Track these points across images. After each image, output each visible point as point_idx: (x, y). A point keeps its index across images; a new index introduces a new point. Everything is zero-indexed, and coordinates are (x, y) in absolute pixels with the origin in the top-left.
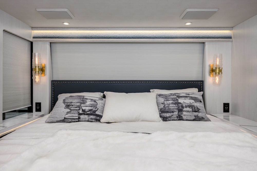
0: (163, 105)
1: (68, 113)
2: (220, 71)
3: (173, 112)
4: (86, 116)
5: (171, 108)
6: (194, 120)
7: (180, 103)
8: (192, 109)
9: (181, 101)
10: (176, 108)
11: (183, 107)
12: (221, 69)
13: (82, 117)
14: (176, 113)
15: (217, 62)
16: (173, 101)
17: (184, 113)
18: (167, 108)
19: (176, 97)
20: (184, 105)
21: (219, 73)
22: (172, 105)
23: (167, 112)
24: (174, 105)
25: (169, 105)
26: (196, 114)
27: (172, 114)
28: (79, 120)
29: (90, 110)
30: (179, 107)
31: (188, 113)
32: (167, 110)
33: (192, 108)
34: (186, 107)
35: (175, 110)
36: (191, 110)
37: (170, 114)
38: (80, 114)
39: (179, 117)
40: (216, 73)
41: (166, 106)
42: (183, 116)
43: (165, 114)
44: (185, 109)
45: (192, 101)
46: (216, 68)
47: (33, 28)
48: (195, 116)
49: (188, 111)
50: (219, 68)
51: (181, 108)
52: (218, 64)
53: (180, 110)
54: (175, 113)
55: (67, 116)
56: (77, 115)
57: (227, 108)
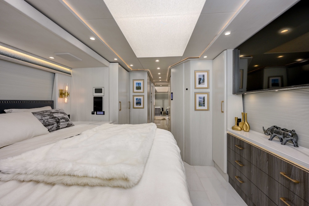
0: (43, 121)
2: (68, 94)
3: (53, 124)
5: (51, 122)
6: (67, 127)
7: (56, 117)
9: (55, 115)
10: (54, 121)
11: (59, 119)
12: (69, 93)
14: (56, 125)
15: (66, 88)
16: (49, 117)
17: (61, 123)
18: (47, 122)
19: (50, 113)
20: (59, 118)
21: (67, 96)
22: (51, 120)
24: (52, 119)
25: (48, 120)
26: (68, 122)
27: (52, 126)
30: (56, 120)
31: (63, 123)
32: (48, 124)
33: (65, 119)
34: (61, 119)
36: (64, 120)
39: (58, 127)
40: (65, 96)
41: (45, 121)
42: (60, 126)
44: (61, 121)
45: (63, 115)
46: (65, 92)
48: (67, 124)
49: (63, 122)
50: (68, 93)
51: (58, 120)
52: (67, 89)
53: (58, 122)
54: (54, 125)
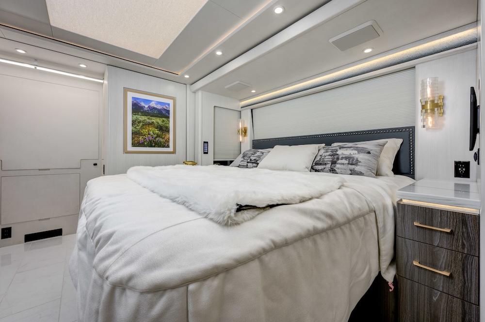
0: (320, 157)
1: (242, 161)
3: (326, 164)
4: (251, 164)
5: (325, 160)
7: (338, 155)
8: (349, 162)
10: (330, 160)
11: (338, 159)
13: (249, 164)
14: (329, 166)
17: (338, 166)
18: (322, 160)
22: (328, 157)
23: (321, 164)
24: (330, 157)
25: (325, 157)
26: (352, 167)
27: (324, 166)
28: (247, 167)
29: (254, 160)
31: (343, 166)
32: (321, 162)
33: (349, 160)
34: (342, 158)
35: (328, 162)
36: (347, 162)
37: (322, 166)
38: (248, 162)
39: (332, 170)
41: (322, 158)
42: (336, 169)
43: (318, 166)
44: (339, 161)
45: (354, 152)
47: (241, 100)
48: (351, 170)
49: (343, 164)
51: (335, 160)
52: (428, 94)
53: (334, 163)
54: (327, 166)
55: (240, 164)
56: (246, 163)
57: (464, 169)
